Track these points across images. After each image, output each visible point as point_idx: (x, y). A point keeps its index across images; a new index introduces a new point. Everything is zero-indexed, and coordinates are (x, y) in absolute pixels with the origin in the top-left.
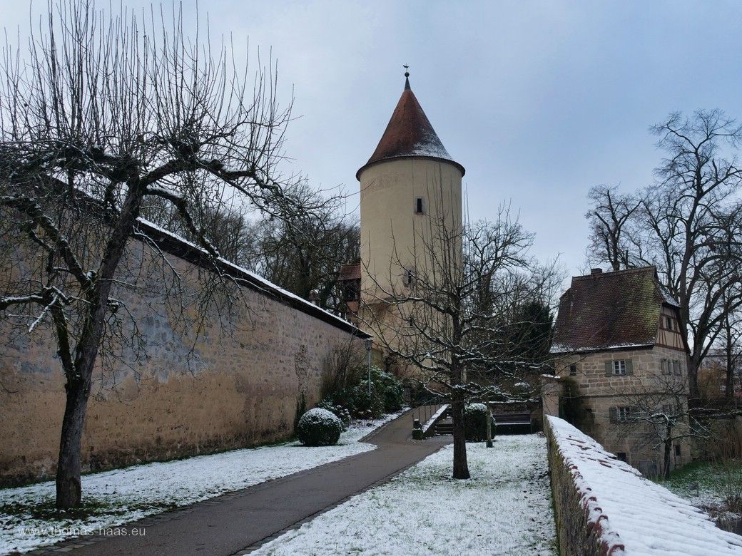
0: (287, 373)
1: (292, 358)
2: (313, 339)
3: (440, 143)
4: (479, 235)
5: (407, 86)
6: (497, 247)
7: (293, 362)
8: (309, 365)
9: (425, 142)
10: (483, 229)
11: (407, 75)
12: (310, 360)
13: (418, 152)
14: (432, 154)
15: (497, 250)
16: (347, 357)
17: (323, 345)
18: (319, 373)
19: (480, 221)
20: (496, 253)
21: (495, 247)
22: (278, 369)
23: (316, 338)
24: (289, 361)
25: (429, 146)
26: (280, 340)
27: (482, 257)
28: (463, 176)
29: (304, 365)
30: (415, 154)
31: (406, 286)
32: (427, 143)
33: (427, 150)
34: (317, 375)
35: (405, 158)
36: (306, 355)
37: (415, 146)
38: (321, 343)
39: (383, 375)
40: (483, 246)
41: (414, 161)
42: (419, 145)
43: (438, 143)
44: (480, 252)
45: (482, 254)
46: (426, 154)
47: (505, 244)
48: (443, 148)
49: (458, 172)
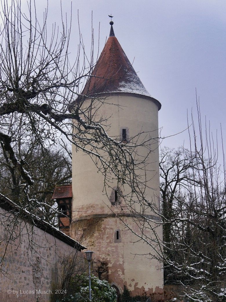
0: (27, 282)
1: (31, 269)
2: (45, 251)
3: (141, 83)
4: (164, 160)
5: (112, 33)
6: (178, 170)
7: (31, 273)
8: (42, 275)
9: (128, 81)
10: (168, 154)
11: (112, 23)
12: (43, 270)
13: (123, 90)
14: (135, 92)
15: (179, 172)
16: (72, 267)
17: (52, 257)
18: (49, 281)
19: (165, 147)
20: (178, 175)
21: (176, 170)
22: (21, 278)
23: (47, 250)
24: (29, 271)
25: (131, 84)
26: (22, 252)
27: (166, 179)
28: (159, 110)
29: (38, 275)
30: (120, 90)
31: (113, 204)
32: (130, 82)
33: (131, 88)
34: (48, 283)
35: (113, 94)
36: (40, 265)
37: (120, 84)
38: (51, 254)
39: (99, 282)
40: (168, 169)
41: (120, 97)
42: (123, 83)
43: (139, 82)
44: (165, 174)
45: (166, 176)
46: (129, 91)
47: (186, 167)
48: (143, 86)
49: (155, 107)
